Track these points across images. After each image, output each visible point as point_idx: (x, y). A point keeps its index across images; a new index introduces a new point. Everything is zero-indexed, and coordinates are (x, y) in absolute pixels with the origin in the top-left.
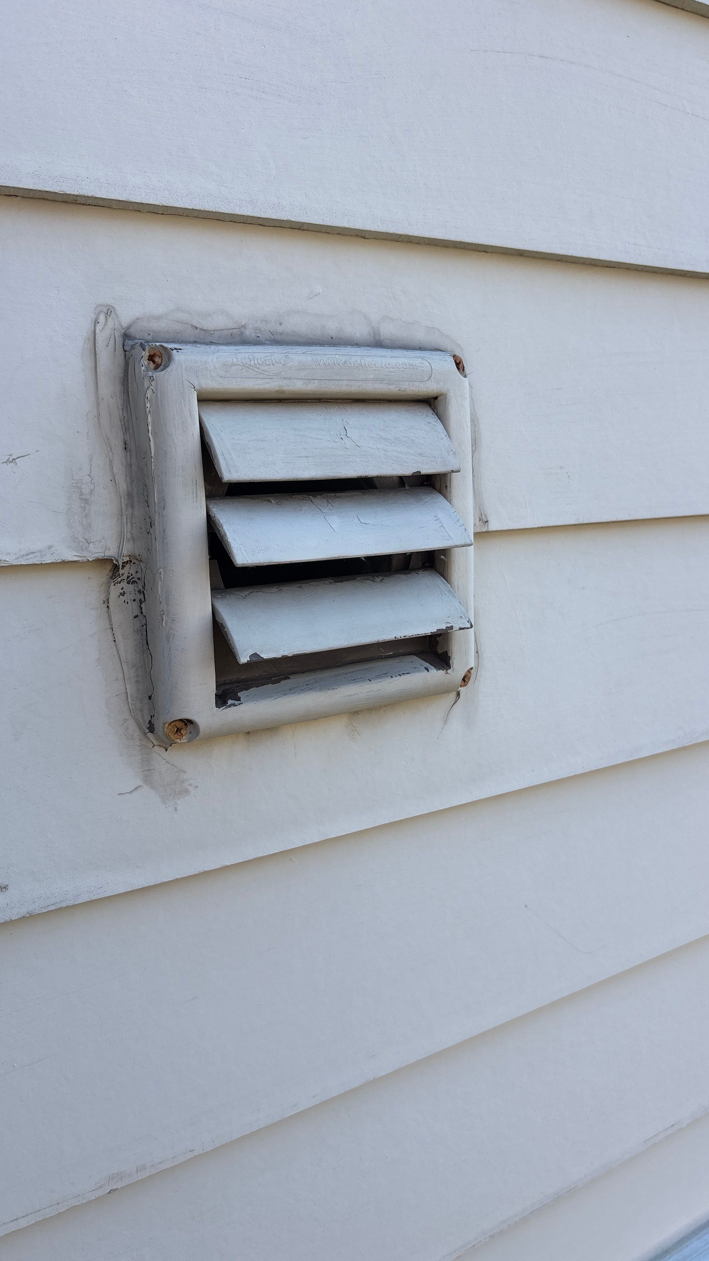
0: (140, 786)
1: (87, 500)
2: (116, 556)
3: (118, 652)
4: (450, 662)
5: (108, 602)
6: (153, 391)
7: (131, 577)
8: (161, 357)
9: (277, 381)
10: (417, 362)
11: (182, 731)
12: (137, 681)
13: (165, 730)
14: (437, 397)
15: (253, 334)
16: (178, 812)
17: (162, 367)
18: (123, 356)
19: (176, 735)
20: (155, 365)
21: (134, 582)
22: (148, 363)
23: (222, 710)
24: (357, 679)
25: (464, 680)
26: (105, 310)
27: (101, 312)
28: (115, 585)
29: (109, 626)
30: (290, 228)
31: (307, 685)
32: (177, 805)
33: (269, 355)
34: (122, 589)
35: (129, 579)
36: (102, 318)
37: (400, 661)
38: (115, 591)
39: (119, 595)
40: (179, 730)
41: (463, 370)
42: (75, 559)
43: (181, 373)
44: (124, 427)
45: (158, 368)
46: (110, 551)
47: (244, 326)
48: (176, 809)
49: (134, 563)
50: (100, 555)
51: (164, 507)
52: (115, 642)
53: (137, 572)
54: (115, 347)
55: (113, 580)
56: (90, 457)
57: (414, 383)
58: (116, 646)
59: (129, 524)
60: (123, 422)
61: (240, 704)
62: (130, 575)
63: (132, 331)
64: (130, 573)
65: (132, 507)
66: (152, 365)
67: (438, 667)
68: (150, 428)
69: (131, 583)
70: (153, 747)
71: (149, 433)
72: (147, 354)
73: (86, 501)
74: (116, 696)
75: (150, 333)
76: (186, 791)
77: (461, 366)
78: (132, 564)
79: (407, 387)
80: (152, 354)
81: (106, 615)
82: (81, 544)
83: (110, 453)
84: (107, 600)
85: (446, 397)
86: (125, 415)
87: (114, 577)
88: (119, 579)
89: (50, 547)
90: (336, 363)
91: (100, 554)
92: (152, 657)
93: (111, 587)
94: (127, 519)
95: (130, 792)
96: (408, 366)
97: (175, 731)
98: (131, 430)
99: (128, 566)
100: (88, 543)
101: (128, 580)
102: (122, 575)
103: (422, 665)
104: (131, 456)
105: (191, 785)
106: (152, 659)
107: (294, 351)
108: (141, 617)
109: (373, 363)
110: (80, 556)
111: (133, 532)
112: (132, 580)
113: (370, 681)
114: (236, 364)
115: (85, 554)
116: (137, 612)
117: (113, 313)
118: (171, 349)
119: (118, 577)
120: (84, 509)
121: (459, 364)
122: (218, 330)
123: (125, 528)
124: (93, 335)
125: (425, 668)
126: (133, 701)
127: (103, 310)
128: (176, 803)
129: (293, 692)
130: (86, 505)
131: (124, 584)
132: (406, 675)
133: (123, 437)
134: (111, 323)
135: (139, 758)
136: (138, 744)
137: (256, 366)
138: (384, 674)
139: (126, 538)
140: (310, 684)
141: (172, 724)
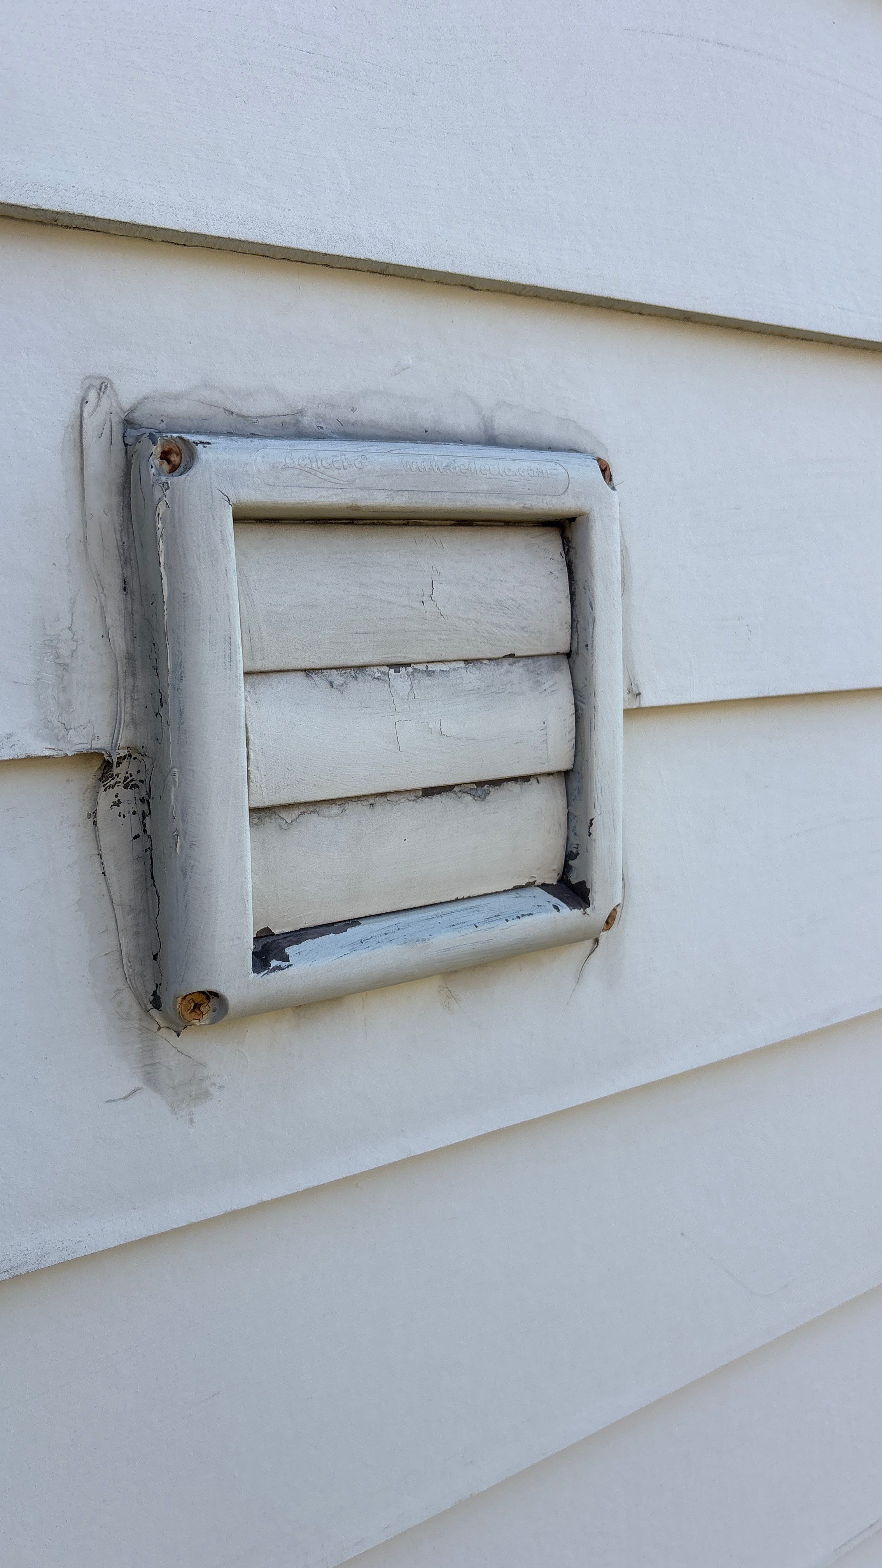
0: (138, 1089)
1: (67, 665)
2: (109, 749)
3: (109, 890)
4: (589, 896)
5: (96, 816)
6: (167, 504)
7: (130, 779)
8: (179, 454)
9: (350, 493)
10: (549, 467)
11: (202, 1008)
12: (137, 933)
13: (177, 1007)
14: (575, 518)
15: (314, 424)
16: (194, 1125)
17: (181, 469)
18: (123, 452)
19: (193, 1014)
20: (171, 466)
21: (134, 786)
22: (160, 462)
23: (263, 976)
24: (458, 924)
25: (607, 922)
26: (97, 383)
27: (89, 388)
28: (105, 790)
29: (96, 852)
30: (368, 271)
31: (386, 934)
32: (193, 1114)
33: (338, 453)
34: (116, 796)
35: (128, 781)
36: (92, 396)
37: (518, 896)
38: (106, 798)
39: (112, 806)
40: (197, 1006)
41: (611, 480)
42: (47, 753)
43: (210, 478)
44: (122, 557)
45: (175, 470)
46: (100, 741)
47: (301, 412)
48: (191, 1121)
49: (135, 758)
50: (84, 748)
51: (182, 677)
52: (105, 875)
53: (139, 771)
54: (111, 439)
55: (103, 782)
56: (72, 601)
57: (544, 497)
58: (106, 880)
59: (128, 700)
60: (121, 551)
61: (288, 967)
62: (128, 775)
63: (137, 416)
64: (129, 773)
65: (134, 675)
66: (166, 467)
67: (572, 905)
68: (162, 559)
69: (129, 787)
70: (159, 1030)
71: (160, 567)
72: (159, 450)
73: (65, 667)
74: (106, 955)
75: (163, 418)
76: (207, 1094)
77: (607, 473)
78: (131, 759)
79: (533, 503)
80: (166, 449)
81: (92, 835)
82: (56, 731)
83: (103, 595)
84: (94, 813)
85: (588, 518)
86: (125, 539)
87: (104, 779)
88: (113, 782)
89: (9, 736)
90: (434, 467)
91: (84, 746)
92: (159, 897)
93: (99, 794)
94: (125, 694)
95: (125, 1098)
96: (535, 473)
97: (192, 1008)
98: (133, 562)
99: (125, 763)
100: (66, 729)
101: (125, 783)
102: (118, 775)
103: (549, 902)
104: (133, 600)
105: (214, 1084)
106: (159, 901)
107: (373, 449)
108: (143, 837)
109: (487, 467)
110: (54, 749)
111: (134, 712)
112: (131, 784)
113: (477, 927)
114: (290, 466)
115: (62, 745)
116: (138, 830)
117: (109, 389)
118: (194, 442)
119: (110, 779)
120: (62, 680)
121: (605, 470)
122: (263, 417)
123: (123, 706)
124: (78, 421)
125: (553, 905)
126: (130, 962)
127: (94, 384)
128: (192, 1111)
129: (365, 945)
130: (64, 672)
131: (119, 789)
132: (527, 917)
133: (121, 573)
134: (105, 403)
135: (138, 1046)
136: (137, 1025)
137: (319, 470)
138: (496, 916)
139: (124, 722)
140: (391, 933)
141: (188, 998)
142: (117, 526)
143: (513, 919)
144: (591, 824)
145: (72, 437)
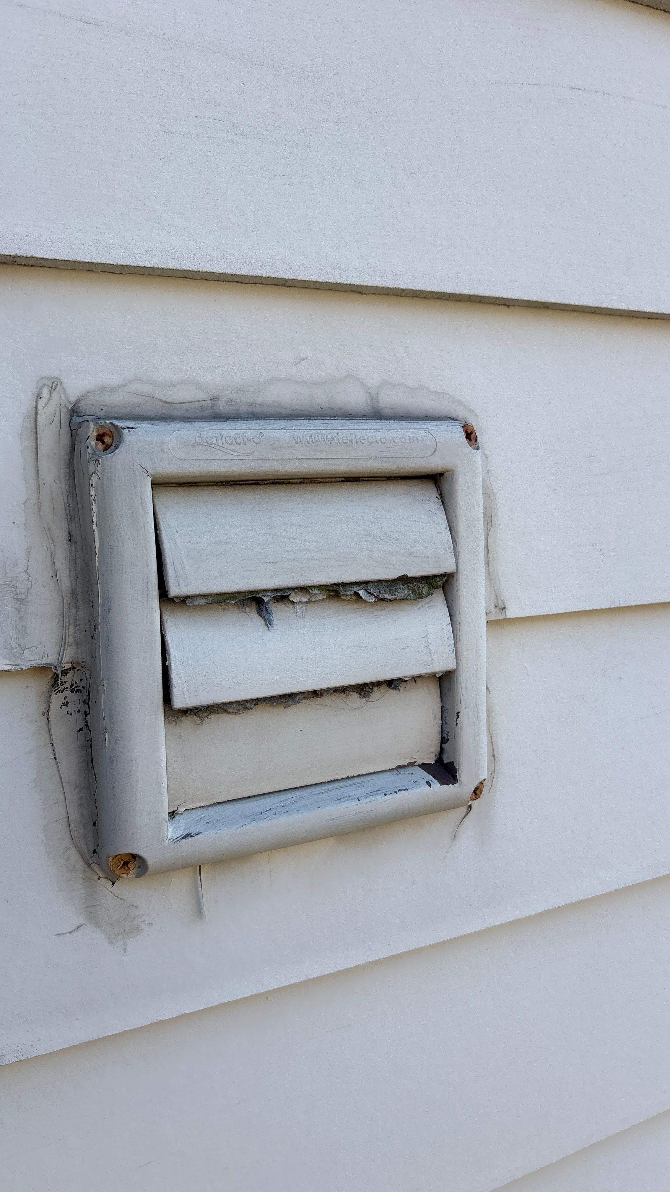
0: (82, 925)
1: (24, 600)
2: (56, 664)
3: (59, 771)
4: (457, 774)
5: (49, 713)
6: (98, 476)
7: (75, 685)
8: (111, 436)
9: (249, 463)
10: (420, 434)
11: (129, 865)
12: (81, 805)
13: (109, 864)
14: (443, 473)
16: (127, 953)
17: (112, 448)
18: (69, 435)
19: (123, 869)
20: (104, 446)
21: (78, 691)
22: (96, 443)
24: (344, 798)
25: (475, 792)
26: (49, 383)
27: (43, 387)
28: (56, 694)
29: (48, 742)
31: (283, 806)
32: (127, 945)
33: (240, 432)
35: (74, 687)
36: (45, 393)
37: (398, 773)
38: (56, 700)
39: (62, 706)
40: (126, 864)
41: (476, 441)
42: (7, 668)
43: (133, 455)
44: (68, 516)
45: (108, 448)
46: (50, 658)
47: (216, 398)
48: (125, 950)
49: (78, 670)
50: (36, 663)
51: (109, 609)
52: (56, 759)
53: (81, 680)
54: (60, 425)
55: (54, 688)
56: (28, 551)
57: (415, 459)
58: (57, 763)
59: (72, 626)
60: (68, 511)
61: (197, 835)
62: (73, 682)
63: (83, 407)
64: (74, 680)
65: (76, 606)
66: (101, 446)
67: (443, 781)
68: (94, 519)
69: (75, 692)
70: (99, 879)
71: (93, 524)
72: (95, 433)
73: (22, 601)
74: (57, 822)
75: (103, 407)
76: (138, 929)
77: (472, 436)
78: (75, 670)
79: (405, 464)
80: (101, 433)
81: (46, 729)
82: (14, 651)
83: (52, 545)
84: (47, 711)
85: (453, 474)
86: (70, 502)
87: (55, 685)
88: (62, 688)
90: (320, 439)
92: (96, 778)
93: (51, 698)
94: (69, 621)
95: (71, 932)
96: (407, 440)
97: (122, 865)
98: (77, 519)
99: (71, 673)
100: (22, 649)
101: (71, 688)
102: (65, 682)
103: (423, 778)
104: (76, 548)
105: (144, 922)
106: (96, 781)
107: (270, 427)
108: (85, 730)
109: (366, 437)
110: (12, 665)
111: (76, 634)
112: (76, 689)
113: (359, 800)
114: (199, 443)
115: (18, 662)
116: (81, 725)
117: (59, 386)
118: (121, 428)
119: (60, 686)
120: (19, 611)
121: (470, 435)
122: (185, 403)
123: (67, 631)
124: (34, 412)
125: (426, 781)
126: (75, 827)
127: (47, 383)
128: (126, 943)
129: (263, 816)
130: (21, 606)
131: (67, 693)
132: (403, 792)
133: (67, 527)
134: (55, 397)
135: (83, 892)
136: (81, 876)
137: (223, 446)
138: (377, 791)
139: (68, 643)
140: (287, 805)
141: (118, 858)
142: (65, 492)
143: (391, 794)
144: (458, 716)
145: (29, 426)
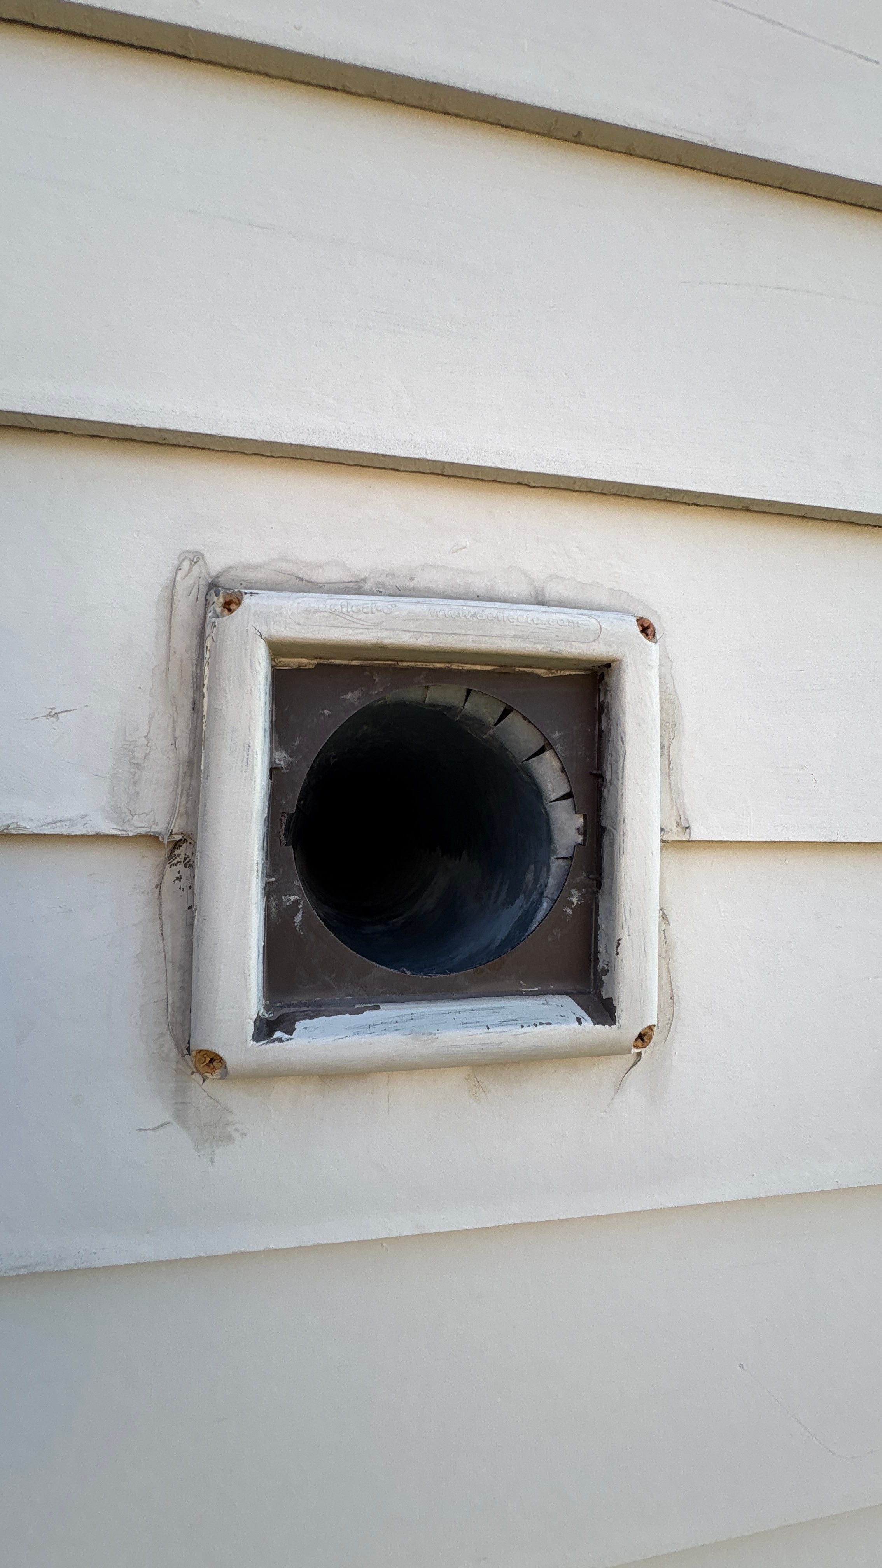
0: (168, 1123)
1: (140, 765)
2: (164, 833)
3: (164, 948)
4: (616, 1014)
5: (161, 887)
6: (213, 638)
7: (187, 859)
8: (235, 601)
10: (580, 619)
12: (180, 988)
14: (610, 664)
15: (374, 589)
16: (214, 1164)
17: (233, 610)
18: (204, 606)
20: (230, 613)
21: (191, 866)
22: (222, 608)
23: (261, 1045)
24: (471, 1023)
25: (640, 1039)
26: (192, 556)
27: (184, 559)
28: (171, 867)
29: (158, 916)
31: (397, 1022)
32: (214, 1154)
34: (179, 873)
36: (186, 565)
39: (175, 880)
40: (210, 1062)
41: (654, 636)
42: (114, 832)
43: (248, 617)
44: (195, 685)
45: (230, 610)
46: (159, 826)
47: (364, 580)
48: (212, 1161)
52: (162, 936)
53: (192, 854)
54: (197, 597)
55: (168, 860)
56: (151, 716)
57: (574, 643)
58: (163, 940)
59: (184, 796)
60: (195, 680)
62: (186, 856)
63: (221, 580)
64: (187, 854)
65: (191, 776)
66: (225, 610)
67: (597, 1020)
68: (206, 682)
69: (187, 866)
70: (192, 1073)
71: (204, 688)
72: (222, 600)
73: (138, 766)
74: (155, 1002)
75: (243, 582)
76: (230, 1138)
77: (649, 631)
78: (188, 843)
79: (561, 648)
80: (227, 600)
81: (157, 902)
82: (123, 815)
83: (175, 713)
84: (160, 884)
85: (620, 663)
86: (198, 671)
87: (169, 858)
88: (175, 861)
89: (84, 816)
90: (460, 615)
91: (144, 829)
93: (166, 870)
94: (182, 790)
95: (154, 1129)
96: (565, 623)
97: (207, 1062)
99: (183, 846)
100: (132, 815)
101: (185, 862)
102: (179, 855)
103: (573, 1013)
104: (197, 717)
105: (237, 1130)
108: (192, 908)
109: (514, 616)
110: (119, 829)
111: (188, 805)
112: (189, 863)
113: (488, 1028)
114: (321, 610)
115: (126, 827)
116: (190, 902)
117: (201, 560)
118: (242, 592)
119: (173, 858)
120: (134, 776)
121: (646, 629)
122: (329, 583)
123: (179, 800)
124: (172, 583)
125: (577, 1018)
126: (174, 1011)
127: (190, 557)
128: (213, 1152)
130: (136, 770)
131: (180, 867)
132: (545, 1026)
133: (193, 696)
134: (196, 570)
135: (173, 1085)
136: (174, 1067)
137: (348, 614)
138: (514, 1020)
139: (178, 812)
140: (402, 1022)
142: (195, 661)
143: (529, 1026)
144: (619, 944)
145: (166, 594)
